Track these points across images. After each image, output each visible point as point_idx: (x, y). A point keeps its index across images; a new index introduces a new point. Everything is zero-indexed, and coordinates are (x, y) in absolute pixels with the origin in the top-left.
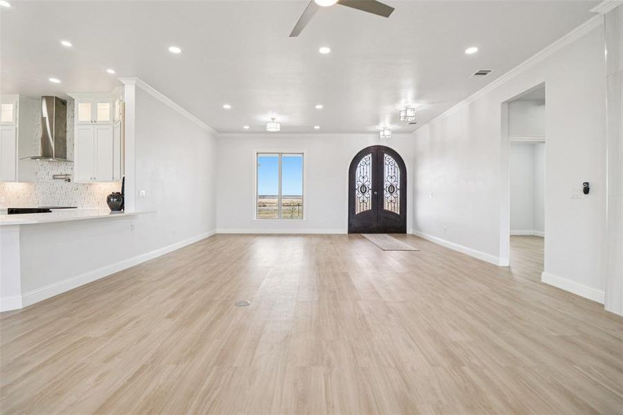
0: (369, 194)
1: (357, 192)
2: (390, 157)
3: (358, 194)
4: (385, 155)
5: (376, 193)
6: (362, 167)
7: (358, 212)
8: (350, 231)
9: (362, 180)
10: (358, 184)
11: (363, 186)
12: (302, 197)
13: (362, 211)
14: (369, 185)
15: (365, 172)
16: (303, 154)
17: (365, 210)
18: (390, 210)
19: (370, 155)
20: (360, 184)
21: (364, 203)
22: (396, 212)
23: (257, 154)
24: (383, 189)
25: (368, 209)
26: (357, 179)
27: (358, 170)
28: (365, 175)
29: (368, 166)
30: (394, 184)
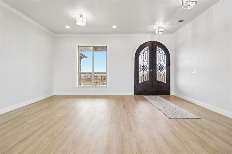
0: (147, 71)
1: (140, 69)
2: (160, 48)
3: (141, 71)
4: (157, 47)
5: (151, 70)
6: (143, 54)
7: (140, 82)
8: (136, 94)
9: (143, 62)
10: (141, 65)
11: (144, 66)
12: (106, 73)
13: (143, 81)
14: (147, 65)
15: (145, 57)
16: (106, 47)
17: (145, 81)
18: (160, 80)
19: (148, 47)
20: (142, 65)
21: (144, 76)
22: (164, 82)
23: (79, 47)
24: (156, 68)
25: (146, 80)
26: (140, 62)
27: (140, 56)
28: (145, 59)
29: (147, 54)
30: (163, 64)
